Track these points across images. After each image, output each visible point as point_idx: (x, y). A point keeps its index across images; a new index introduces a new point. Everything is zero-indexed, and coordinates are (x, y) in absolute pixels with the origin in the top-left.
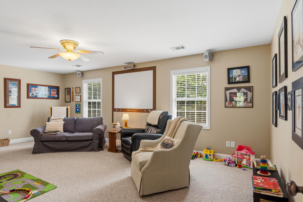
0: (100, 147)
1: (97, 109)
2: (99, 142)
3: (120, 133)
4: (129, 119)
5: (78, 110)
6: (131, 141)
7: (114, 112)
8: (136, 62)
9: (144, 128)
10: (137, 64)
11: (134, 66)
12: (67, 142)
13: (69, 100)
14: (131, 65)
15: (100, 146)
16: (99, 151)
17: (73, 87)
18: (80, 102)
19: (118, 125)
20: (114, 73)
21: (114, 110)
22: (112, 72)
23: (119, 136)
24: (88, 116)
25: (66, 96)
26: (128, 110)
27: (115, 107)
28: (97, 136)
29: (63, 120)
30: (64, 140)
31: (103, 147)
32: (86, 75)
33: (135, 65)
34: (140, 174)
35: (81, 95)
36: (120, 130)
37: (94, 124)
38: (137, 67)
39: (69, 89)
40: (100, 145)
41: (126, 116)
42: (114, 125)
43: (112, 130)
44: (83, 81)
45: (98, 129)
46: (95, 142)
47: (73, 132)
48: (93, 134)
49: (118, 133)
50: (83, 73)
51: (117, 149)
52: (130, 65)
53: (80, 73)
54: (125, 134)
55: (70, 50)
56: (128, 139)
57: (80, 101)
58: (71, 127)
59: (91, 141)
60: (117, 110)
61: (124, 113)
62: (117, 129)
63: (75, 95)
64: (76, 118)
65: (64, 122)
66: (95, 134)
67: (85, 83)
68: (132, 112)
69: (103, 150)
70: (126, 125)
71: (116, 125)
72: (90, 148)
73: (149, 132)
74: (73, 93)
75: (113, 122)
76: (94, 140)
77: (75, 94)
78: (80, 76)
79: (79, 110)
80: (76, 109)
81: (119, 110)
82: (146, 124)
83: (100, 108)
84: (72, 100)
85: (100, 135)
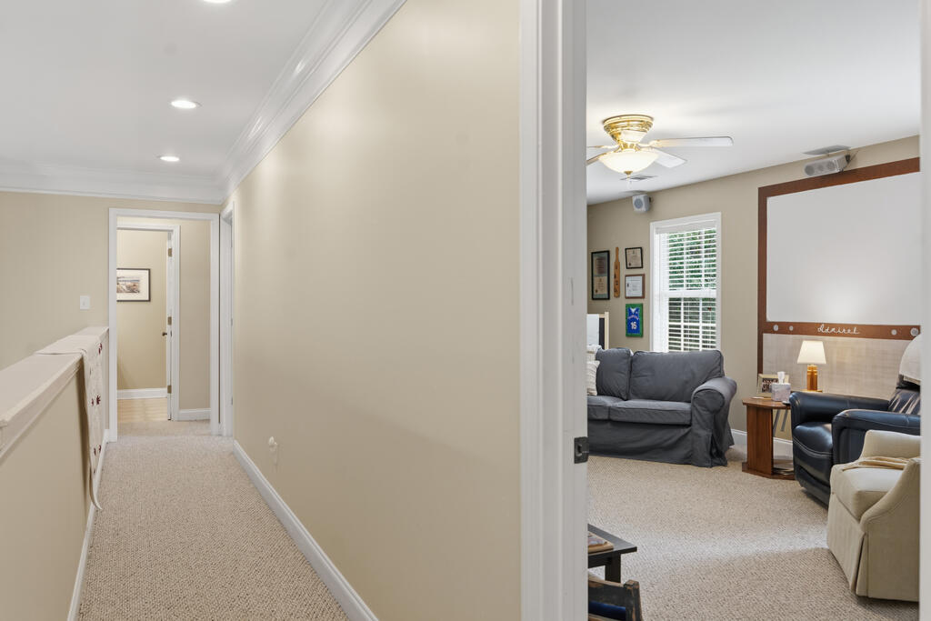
0: (716, 454)
1: (701, 324)
2: (713, 437)
3: (790, 411)
4: (823, 361)
5: (634, 325)
6: (830, 439)
7: (764, 335)
8: (852, 147)
9: (889, 400)
10: (859, 149)
11: (848, 158)
12: (609, 425)
13: (606, 292)
14: (834, 159)
15: (714, 451)
16: (712, 467)
17: (617, 249)
18: (643, 297)
19: (781, 382)
20: (765, 193)
21: (765, 327)
22: (760, 189)
23: (783, 420)
24: (670, 348)
25: (596, 279)
26: (821, 329)
27: (770, 318)
28: (707, 415)
29: (593, 356)
30: (600, 417)
31: (727, 455)
32: (661, 204)
33: (852, 155)
34: (858, 530)
35: (643, 276)
36: (790, 400)
37: (693, 374)
38: (861, 164)
39: (606, 255)
40: (716, 448)
41: (812, 351)
42: (764, 380)
43: (759, 399)
44: (653, 226)
45: (708, 391)
46: (699, 436)
47: (625, 398)
48: (693, 406)
49: (783, 408)
50: (651, 198)
51: (775, 466)
52: (829, 159)
53: (642, 200)
54: (808, 413)
55: (629, 144)
56: (818, 429)
57: (641, 295)
58: (620, 380)
59: (687, 430)
60: (776, 328)
61: (806, 340)
62: (777, 397)
63: (626, 276)
64: (632, 353)
65: (598, 363)
66: (698, 407)
67: (659, 231)
68: (838, 335)
69: (724, 464)
70: (813, 385)
71: (772, 380)
72: (682, 452)
73: (909, 412)
74: (617, 267)
75: (760, 370)
76: (695, 427)
77: (623, 271)
78: (643, 209)
79: (638, 325)
80: (629, 323)
81: (784, 328)
82: (895, 382)
83: (713, 318)
84: (616, 291)
85: (715, 412)
